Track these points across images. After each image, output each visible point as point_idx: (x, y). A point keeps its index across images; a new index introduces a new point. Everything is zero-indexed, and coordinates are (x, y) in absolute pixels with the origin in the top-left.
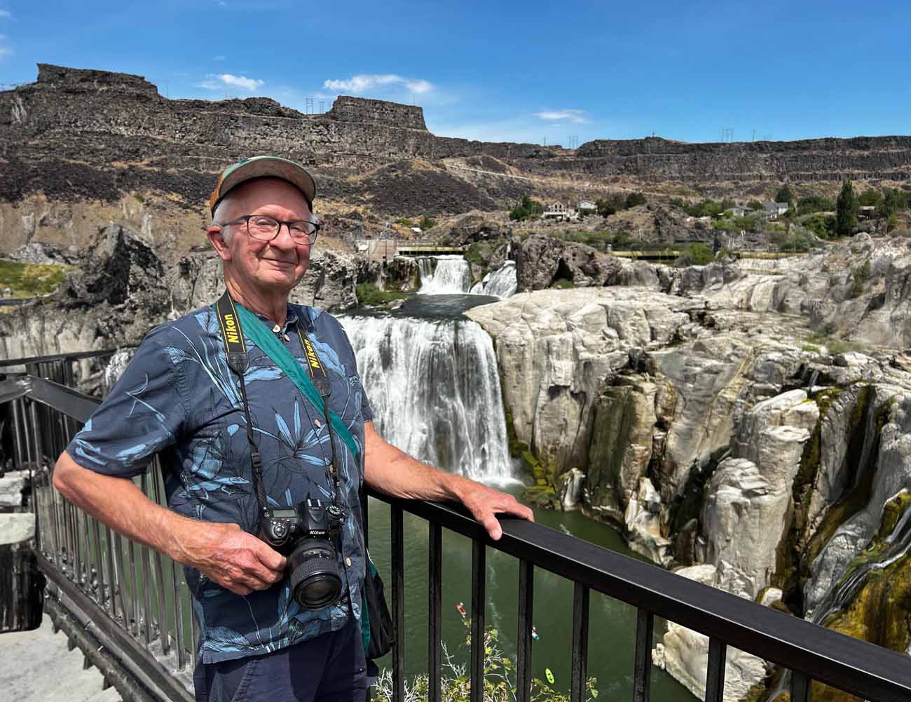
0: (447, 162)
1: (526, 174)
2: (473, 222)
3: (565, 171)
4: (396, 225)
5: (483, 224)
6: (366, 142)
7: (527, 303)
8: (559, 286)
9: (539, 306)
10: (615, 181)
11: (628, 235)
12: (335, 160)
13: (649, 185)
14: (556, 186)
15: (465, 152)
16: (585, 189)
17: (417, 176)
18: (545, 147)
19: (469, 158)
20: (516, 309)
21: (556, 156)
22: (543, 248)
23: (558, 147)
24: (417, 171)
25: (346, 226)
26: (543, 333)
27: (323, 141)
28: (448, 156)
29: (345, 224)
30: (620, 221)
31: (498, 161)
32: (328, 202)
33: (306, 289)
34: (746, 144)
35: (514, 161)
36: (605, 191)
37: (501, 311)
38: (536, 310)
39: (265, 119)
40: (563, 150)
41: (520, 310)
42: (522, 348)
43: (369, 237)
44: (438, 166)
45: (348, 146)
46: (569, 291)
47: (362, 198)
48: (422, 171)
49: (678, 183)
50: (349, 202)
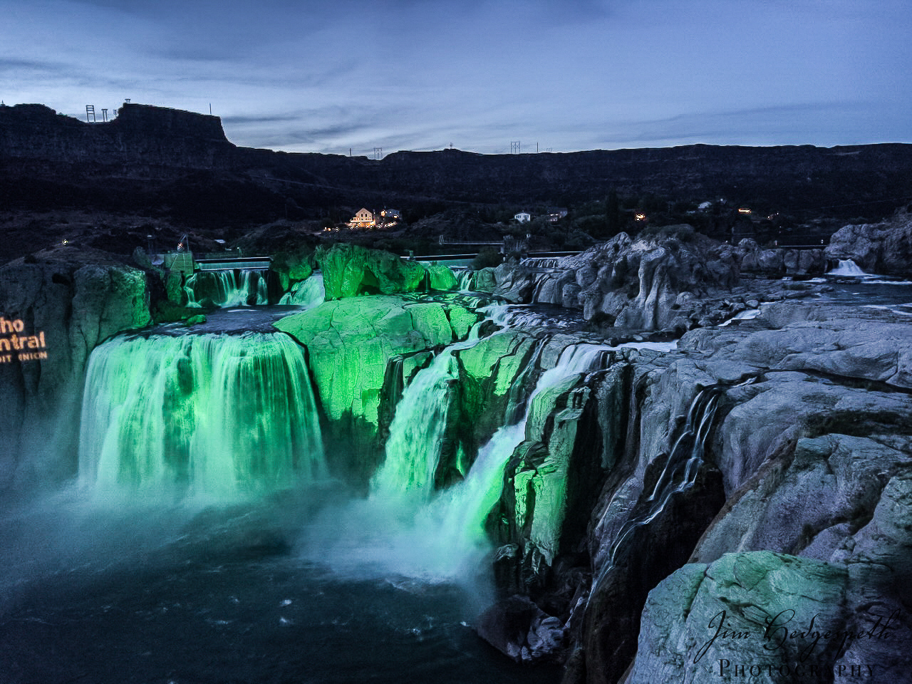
0: (252, 173)
1: (334, 183)
2: (279, 232)
4: (195, 237)
5: (289, 234)
6: (159, 151)
8: (366, 293)
12: (125, 170)
15: (270, 163)
17: (221, 187)
18: (351, 158)
19: (274, 169)
21: (362, 166)
24: (220, 181)
27: (109, 151)
28: (253, 167)
30: (423, 228)
32: (120, 216)
34: (532, 155)
36: (411, 200)
40: (369, 160)
43: (164, 252)
44: (241, 176)
45: (139, 156)
46: (375, 297)
47: (160, 210)
48: (225, 182)
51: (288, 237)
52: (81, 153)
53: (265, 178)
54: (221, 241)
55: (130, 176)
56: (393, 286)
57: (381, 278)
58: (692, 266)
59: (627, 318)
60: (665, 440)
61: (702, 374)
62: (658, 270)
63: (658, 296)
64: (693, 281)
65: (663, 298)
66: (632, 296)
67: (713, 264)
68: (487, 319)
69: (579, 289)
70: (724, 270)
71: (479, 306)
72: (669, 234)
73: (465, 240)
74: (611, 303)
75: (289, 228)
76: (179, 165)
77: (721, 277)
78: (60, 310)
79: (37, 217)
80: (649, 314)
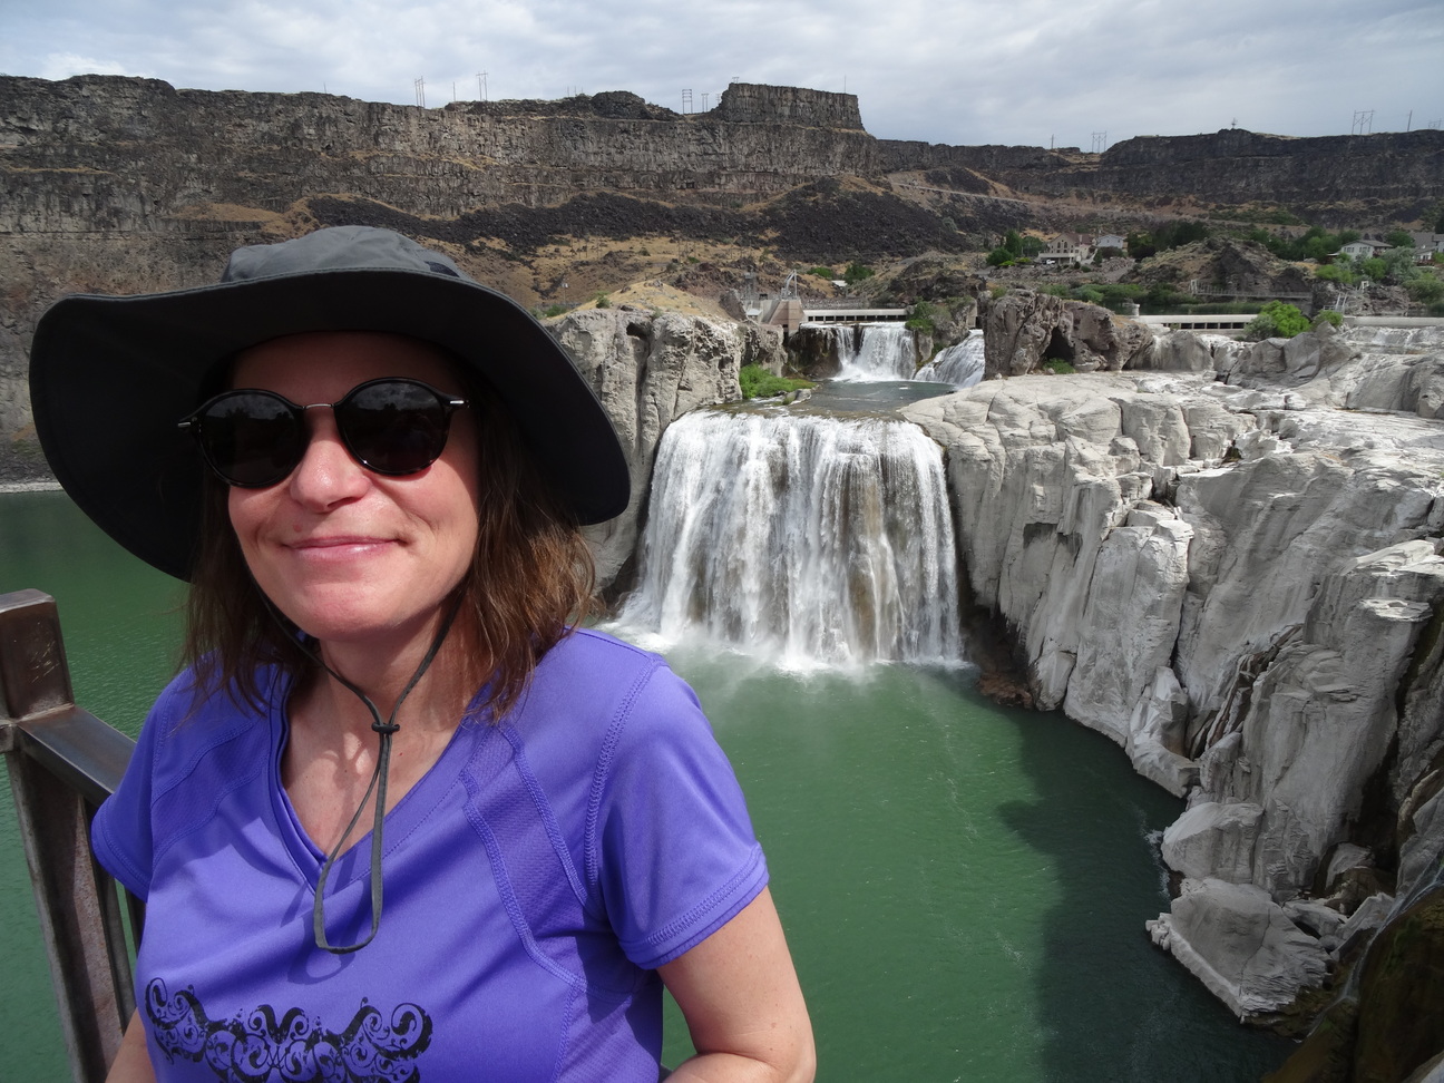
0: (895, 180)
1: (1019, 193)
2: (926, 270)
3: (1083, 189)
4: (806, 277)
5: (940, 273)
6: (769, 151)
7: (997, 397)
8: (1051, 370)
9: (1016, 401)
10: (1165, 202)
11: (1173, 289)
12: (723, 180)
13: (1221, 208)
14: (1068, 214)
15: (924, 160)
16: (1115, 217)
17: (847, 201)
18: (1052, 150)
19: (930, 172)
20: (979, 405)
21: (1069, 165)
22: (1028, 311)
23: (1074, 150)
24: (847, 193)
25: (730, 279)
26: (1019, 443)
27: (706, 154)
28: (898, 170)
29: (730, 277)
30: (1161, 267)
31: (976, 174)
32: (713, 245)
34: (1396, 135)
35: (1002, 174)
36: (1146, 218)
37: (955, 407)
38: (1011, 407)
39: (623, 123)
40: (1082, 154)
41: (987, 407)
42: (985, 466)
43: (764, 296)
44: (878, 184)
45: (743, 159)
46: (1065, 377)
47: (763, 237)
48: (854, 194)
49: (1272, 204)
50: (742, 244)
52: (670, 158)
53: (912, 188)
54: (841, 283)
55: (732, 187)
56: (1097, 360)
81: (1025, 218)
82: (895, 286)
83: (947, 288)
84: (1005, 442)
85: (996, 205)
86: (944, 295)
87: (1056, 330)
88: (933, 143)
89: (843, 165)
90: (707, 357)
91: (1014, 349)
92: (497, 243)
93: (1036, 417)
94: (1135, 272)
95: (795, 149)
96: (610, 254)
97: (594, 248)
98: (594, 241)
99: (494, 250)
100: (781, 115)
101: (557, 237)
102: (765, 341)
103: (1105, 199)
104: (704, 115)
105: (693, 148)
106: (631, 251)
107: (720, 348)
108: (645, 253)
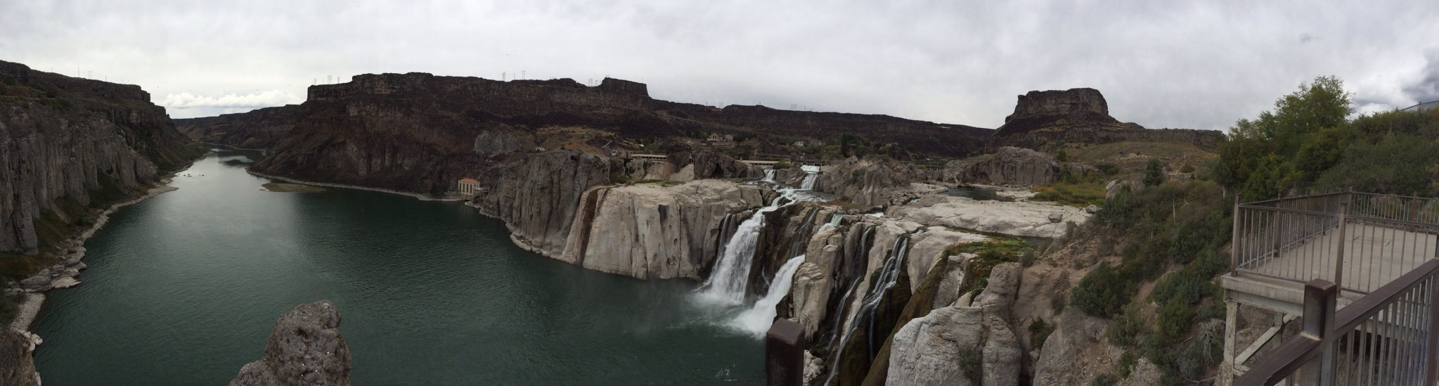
0: (660, 113)
1: (697, 119)
2: (671, 143)
3: (718, 119)
4: (631, 143)
6: (617, 101)
7: (700, 186)
9: (706, 188)
10: (742, 125)
11: (751, 152)
12: (601, 109)
15: (667, 107)
16: (730, 129)
17: (643, 119)
18: (707, 107)
19: (669, 110)
20: (693, 189)
21: (712, 111)
22: (708, 158)
23: (713, 107)
24: (643, 116)
25: (606, 143)
26: (708, 201)
27: (595, 100)
28: (659, 109)
30: (746, 145)
31: (683, 112)
33: (585, 174)
35: (690, 113)
38: (704, 189)
39: (568, 88)
40: (716, 109)
41: (697, 189)
44: (653, 113)
45: (608, 103)
47: (615, 129)
48: (645, 116)
50: (607, 131)
51: (677, 146)
52: (584, 101)
53: (664, 115)
54: (642, 145)
55: (604, 111)
56: (730, 175)
57: (725, 170)
58: (889, 175)
59: (858, 200)
60: (881, 261)
61: (899, 228)
62: (874, 176)
63: (873, 189)
64: (890, 182)
65: (876, 191)
66: (861, 189)
67: (899, 174)
68: (782, 196)
69: (833, 183)
70: (904, 178)
71: (779, 188)
72: (879, 158)
73: (769, 153)
74: (850, 192)
75: (676, 141)
76: (625, 107)
77: (902, 181)
78: (571, 173)
79: (563, 129)
80: (868, 198)
81: (700, 126)
82: (661, 148)
83: (679, 148)
84: (703, 201)
85: (690, 122)
86: (678, 151)
87: (718, 164)
88: (670, 101)
89: (641, 107)
90: (599, 169)
91: (704, 170)
92: (524, 126)
93: (713, 193)
94: (738, 146)
95: (625, 100)
96: (562, 132)
97: (557, 129)
98: (557, 127)
99: (522, 128)
100: (621, 89)
101: (544, 125)
102: (618, 164)
103: (724, 123)
104: (595, 87)
105: (592, 98)
106: (569, 132)
107: (604, 166)
108: (574, 132)
